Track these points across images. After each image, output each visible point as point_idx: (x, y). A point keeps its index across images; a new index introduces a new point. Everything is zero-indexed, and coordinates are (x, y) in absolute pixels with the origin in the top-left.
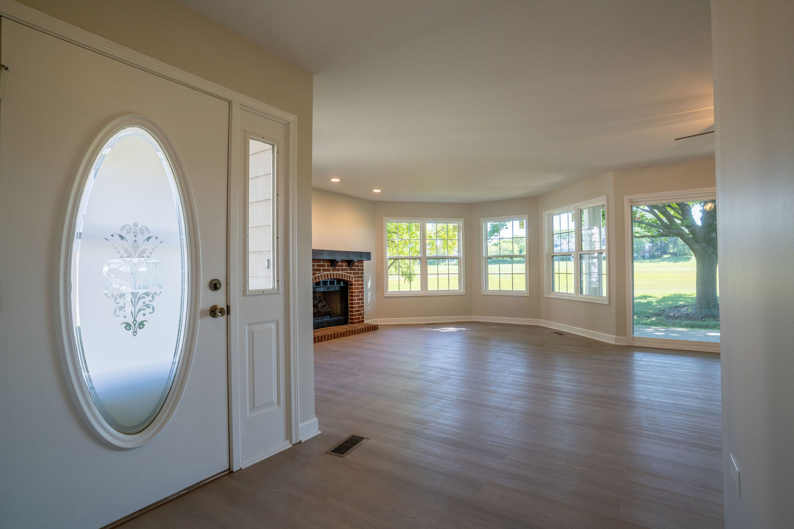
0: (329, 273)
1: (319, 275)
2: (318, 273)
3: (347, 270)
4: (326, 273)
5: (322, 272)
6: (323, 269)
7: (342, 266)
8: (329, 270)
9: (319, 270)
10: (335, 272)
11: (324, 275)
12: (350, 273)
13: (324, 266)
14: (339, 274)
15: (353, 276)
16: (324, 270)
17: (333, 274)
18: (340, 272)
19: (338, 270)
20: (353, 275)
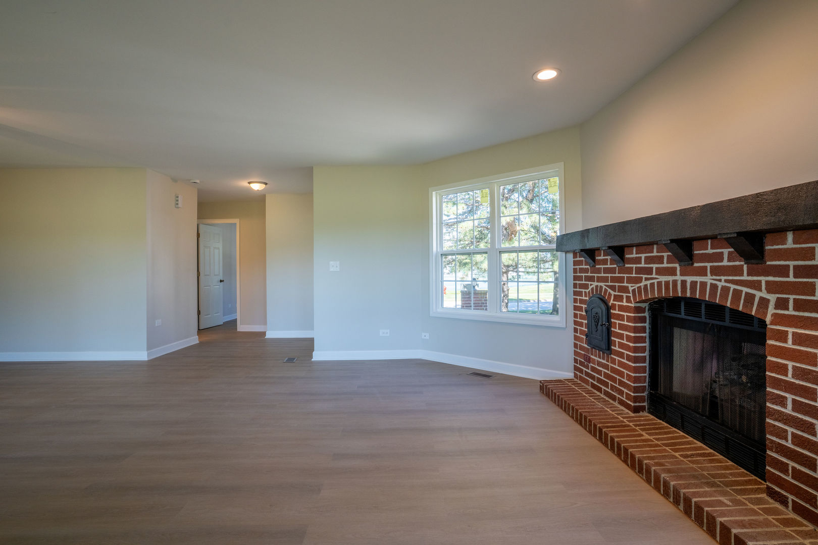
0: (670, 278)
1: (648, 283)
2: (647, 279)
3: (738, 271)
4: (663, 279)
5: (654, 276)
6: (657, 268)
7: (719, 257)
8: (672, 272)
9: (649, 271)
10: (689, 279)
11: (659, 283)
12: (757, 286)
13: (660, 260)
14: (704, 284)
15: (772, 298)
16: (660, 272)
17: (684, 283)
18: (709, 279)
19: (702, 272)
20: (769, 291)
